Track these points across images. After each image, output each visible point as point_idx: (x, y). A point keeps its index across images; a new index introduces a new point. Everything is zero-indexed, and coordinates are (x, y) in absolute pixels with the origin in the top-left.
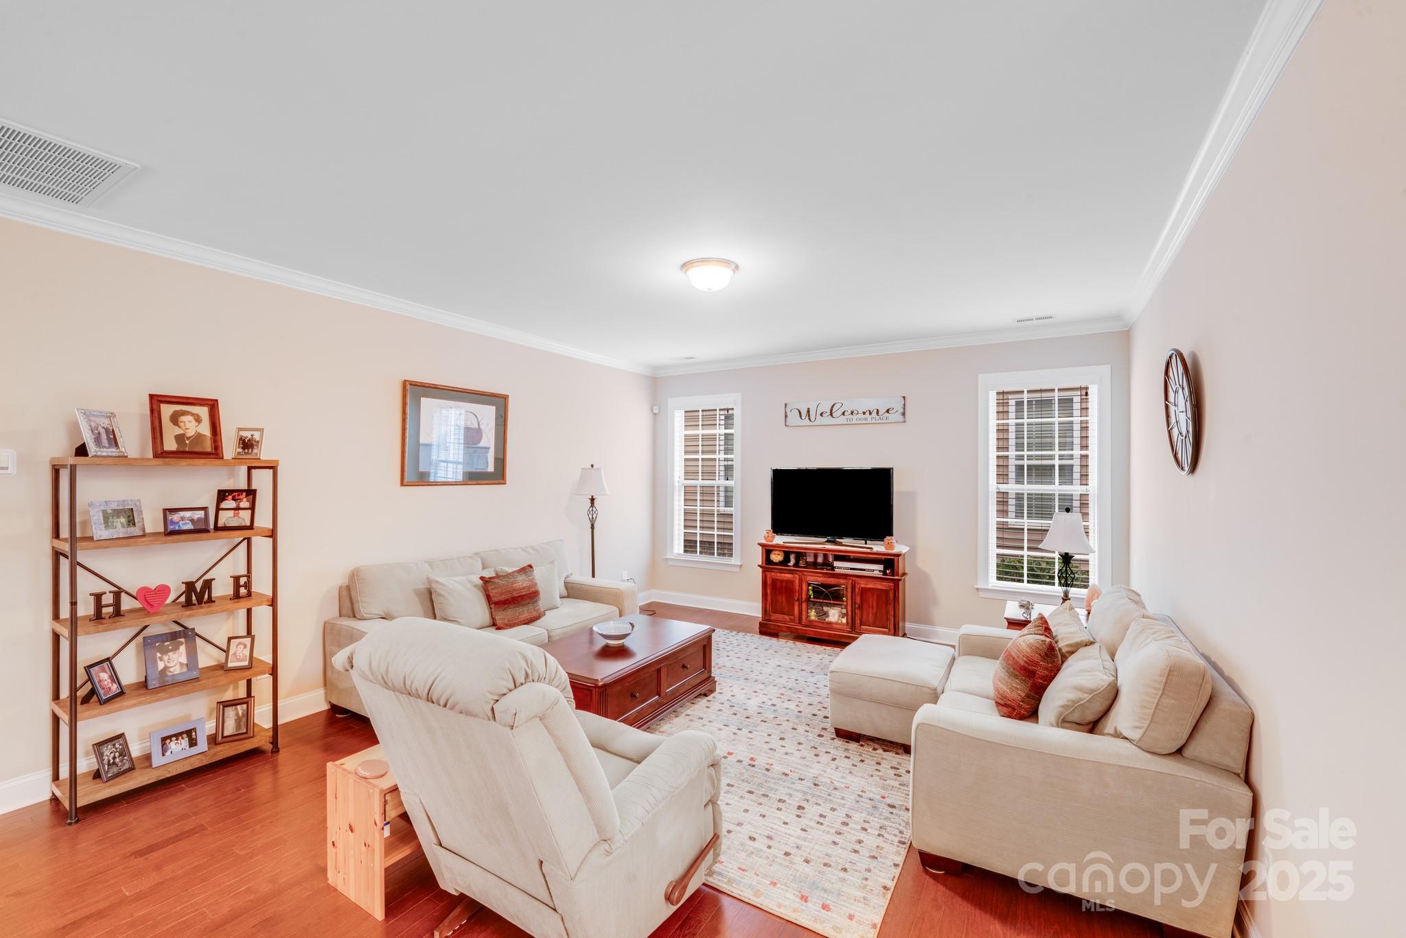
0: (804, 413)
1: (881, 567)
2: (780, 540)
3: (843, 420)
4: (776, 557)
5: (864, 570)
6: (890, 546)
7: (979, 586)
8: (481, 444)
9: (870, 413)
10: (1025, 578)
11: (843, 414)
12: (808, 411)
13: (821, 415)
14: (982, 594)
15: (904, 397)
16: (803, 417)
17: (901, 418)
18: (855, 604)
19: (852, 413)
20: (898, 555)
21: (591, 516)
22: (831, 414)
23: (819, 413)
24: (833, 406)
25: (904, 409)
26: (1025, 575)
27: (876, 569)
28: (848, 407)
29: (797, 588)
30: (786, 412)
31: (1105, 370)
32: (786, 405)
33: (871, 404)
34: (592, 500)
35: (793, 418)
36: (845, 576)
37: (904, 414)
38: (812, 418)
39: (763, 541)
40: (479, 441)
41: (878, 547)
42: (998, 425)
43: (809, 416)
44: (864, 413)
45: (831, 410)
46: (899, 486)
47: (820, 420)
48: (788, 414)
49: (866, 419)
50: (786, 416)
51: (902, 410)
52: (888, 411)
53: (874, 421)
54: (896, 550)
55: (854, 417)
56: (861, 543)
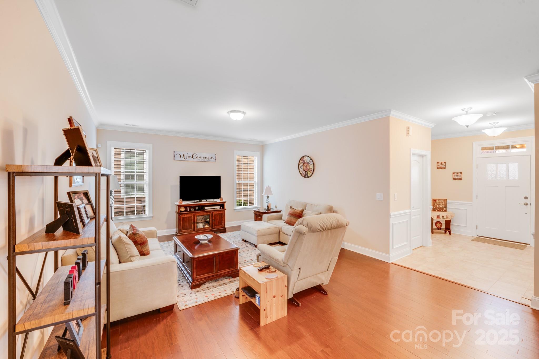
0: (182, 156)
2: (184, 203)
3: (197, 160)
4: (182, 209)
5: (214, 208)
6: (222, 200)
7: (234, 209)
9: (206, 158)
11: (197, 158)
12: (184, 155)
13: (189, 157)
14: (235, 211)
15: (216, 154)
16: (182, 157)
17: (215, 161)
18: (213, 220)
19: (200, 158)
22: (193, 157)
23: (188, 156)
24: (193, 155)
25: (216, 158)
26: (243, 204)
27: (218, 208)
28: (198, 155)
29: (193, 219)
30: (174, 155)
31: (259, 153)
32: (174, 152)
33: (206, 155)
35: (177, 157)
36: (210, 211)
37: (216, 159)
38: (185, 158)
39: (178, 204)
41: (218, 201)
43: (184, 157)
44: (204, 158)
45: (193, 156)
47: (188, 159)
48: (175, 155)
49: (204, 160)
50: (174, 156)
51: (215, 158)
52: (211, 158)
53: (207, 161)
54: (224, 201)
55: (201, 159)
56: (205, 200)
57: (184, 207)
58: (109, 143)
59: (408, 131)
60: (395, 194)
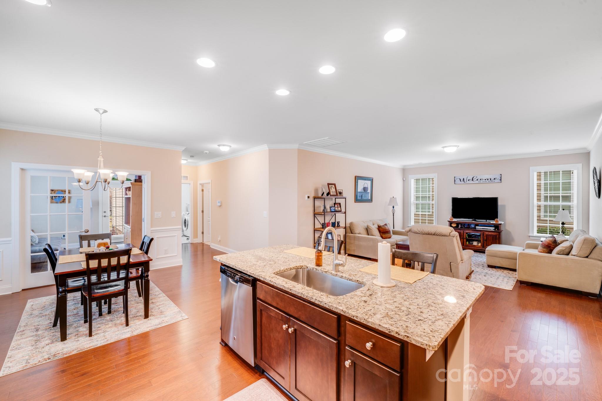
0: (462, 180)
1: (494, 228)
2: (455, 220)
3: (477, 182)
4: (454, 225)
5: (487, 229)
6: (497, 221)
7: (530, 235)
8: (368, 192)
9: (488, 180)
10: (548, 233)
11: (477, 180)
12: (464, 179)
13: (469, 180)
14: (531, 238)
15: (501, 175)
17: (500, 181)
18: (484, 239)
19: (481, 180)
20: (500, 224)
21: (393, 211)
22: (473, 180)
24: (473, 178)
26: (548, 232)
27: (492, 229)
28: (479, 178)
29: (462, 235)
31: (580, 165)
32: (455, 177)
33: (488, 177)
34: (393, 207)
35: (458, 181)
36: (480, 231)
37: (501, 180)
38: (465, 181)
39: (449, 220)
40: (367, 191)
41: (492, 222)
42: (538, 183)
43: (464, 181)
44: (485, 180)
45: (473, 179)
46: (500, 203)
47: (468, 182)
48: (456, 180)
49: (486, 182)
50: (455, 181)
51: (500, 179)
52: (494, 179)
53: (489, 182)
55: (482, 181)
56: (485, 221)
57: (456, 223)
58: (410, 176)
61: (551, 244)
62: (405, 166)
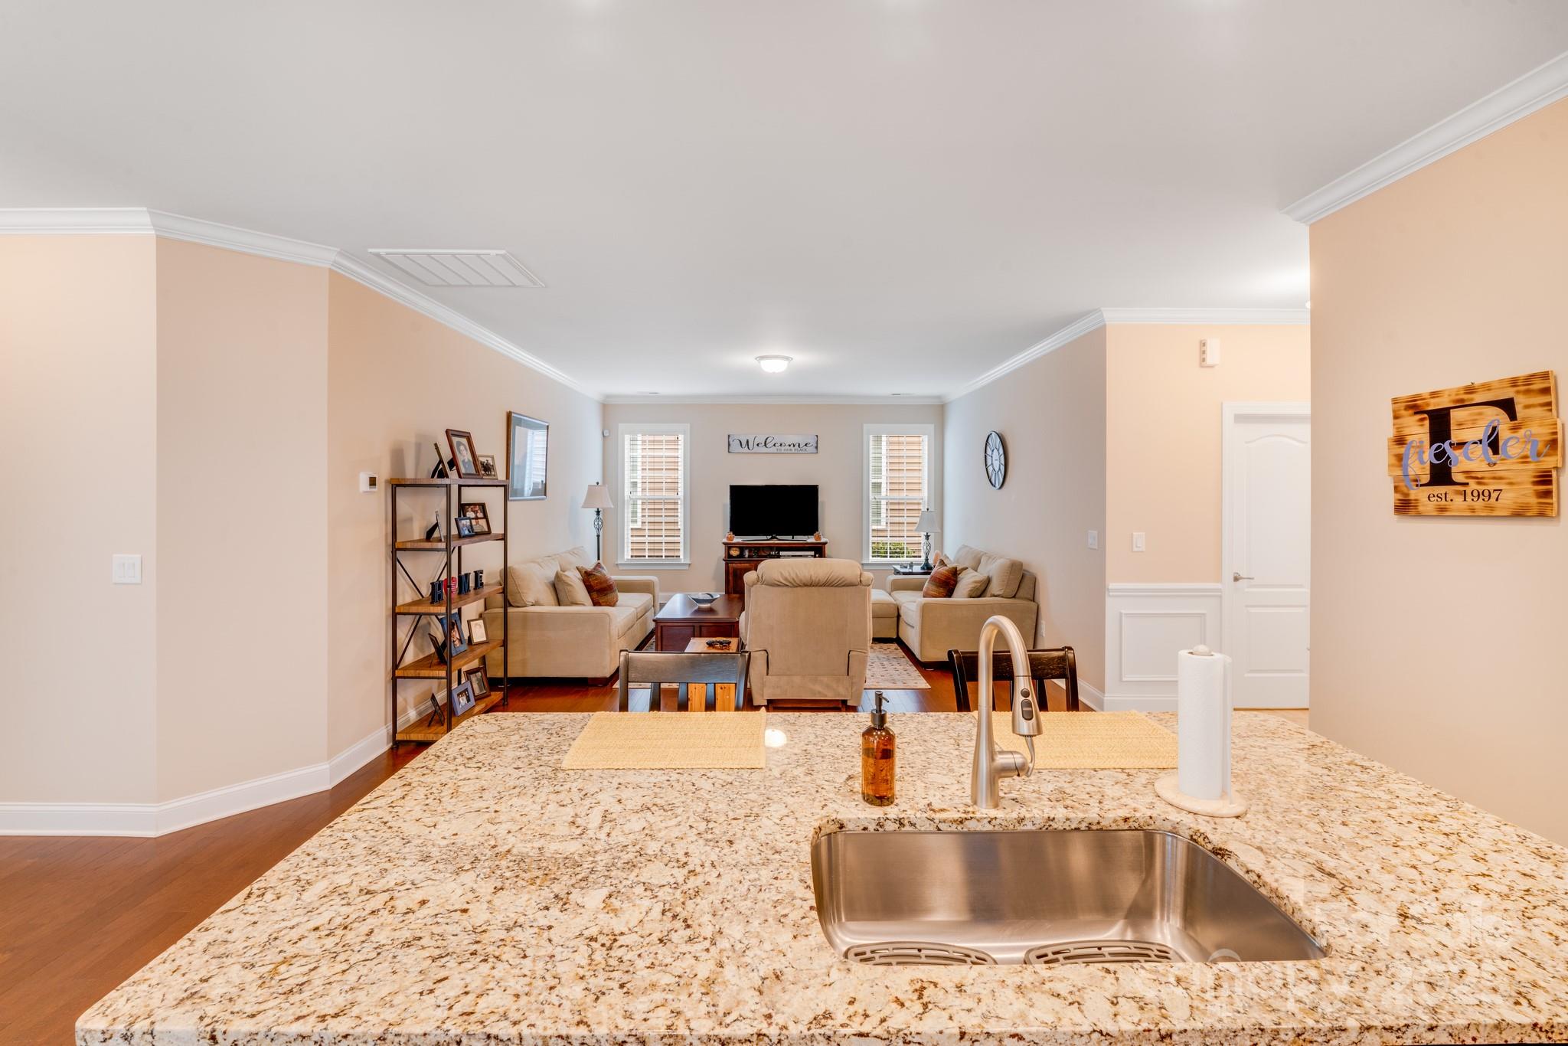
0: (744, 443)
1: (812, 553)
2: (738, 540)
3: (774, 449)
4: (735, 552)
6: (819, 538)
7: (864, 562)
9: (794, 446)
11: (774, 445)
12: (748, 442)
13: (758, 445)
14: (865, 567)
15: (817, 436)
16: (743, 446)
17: (815, 450)
19: (781, 445)
20: (825, 543)
21: (596, 523)
22: (765, 445)
23: (756, 444)
24: (766, 439)
25: (817, 443)
27: (809, 554)
28: (778, 441)
30: (729, 442)
31: (931, 427)
32: (729, 436)
33: (795, 439)
34: (596, 512)
35: (735, 446)
37: (817, 447)
38: (751, 446)
39: (725, 540)
41: (811, 540)
43: (748, 445)
44: (790, 446)
45: (765, 442)
46: (822, 497)
47: (756, 449)
48: (731, 443)
49: (791, 450)
50: (729, 445)
51: (816, 445)
52: (806, 445)
53: (798, 451)
54: (823, 540)
55: (783, 448)
56: (790, 537)
57: (739, 548)
58: (622, 426)
59: (1204, 352)
60: (1134, 533)
61: (950, 579)
62: (608, 396)
